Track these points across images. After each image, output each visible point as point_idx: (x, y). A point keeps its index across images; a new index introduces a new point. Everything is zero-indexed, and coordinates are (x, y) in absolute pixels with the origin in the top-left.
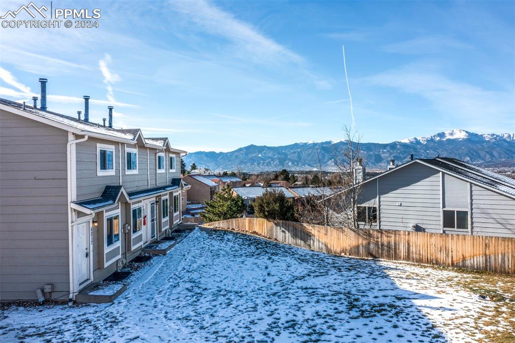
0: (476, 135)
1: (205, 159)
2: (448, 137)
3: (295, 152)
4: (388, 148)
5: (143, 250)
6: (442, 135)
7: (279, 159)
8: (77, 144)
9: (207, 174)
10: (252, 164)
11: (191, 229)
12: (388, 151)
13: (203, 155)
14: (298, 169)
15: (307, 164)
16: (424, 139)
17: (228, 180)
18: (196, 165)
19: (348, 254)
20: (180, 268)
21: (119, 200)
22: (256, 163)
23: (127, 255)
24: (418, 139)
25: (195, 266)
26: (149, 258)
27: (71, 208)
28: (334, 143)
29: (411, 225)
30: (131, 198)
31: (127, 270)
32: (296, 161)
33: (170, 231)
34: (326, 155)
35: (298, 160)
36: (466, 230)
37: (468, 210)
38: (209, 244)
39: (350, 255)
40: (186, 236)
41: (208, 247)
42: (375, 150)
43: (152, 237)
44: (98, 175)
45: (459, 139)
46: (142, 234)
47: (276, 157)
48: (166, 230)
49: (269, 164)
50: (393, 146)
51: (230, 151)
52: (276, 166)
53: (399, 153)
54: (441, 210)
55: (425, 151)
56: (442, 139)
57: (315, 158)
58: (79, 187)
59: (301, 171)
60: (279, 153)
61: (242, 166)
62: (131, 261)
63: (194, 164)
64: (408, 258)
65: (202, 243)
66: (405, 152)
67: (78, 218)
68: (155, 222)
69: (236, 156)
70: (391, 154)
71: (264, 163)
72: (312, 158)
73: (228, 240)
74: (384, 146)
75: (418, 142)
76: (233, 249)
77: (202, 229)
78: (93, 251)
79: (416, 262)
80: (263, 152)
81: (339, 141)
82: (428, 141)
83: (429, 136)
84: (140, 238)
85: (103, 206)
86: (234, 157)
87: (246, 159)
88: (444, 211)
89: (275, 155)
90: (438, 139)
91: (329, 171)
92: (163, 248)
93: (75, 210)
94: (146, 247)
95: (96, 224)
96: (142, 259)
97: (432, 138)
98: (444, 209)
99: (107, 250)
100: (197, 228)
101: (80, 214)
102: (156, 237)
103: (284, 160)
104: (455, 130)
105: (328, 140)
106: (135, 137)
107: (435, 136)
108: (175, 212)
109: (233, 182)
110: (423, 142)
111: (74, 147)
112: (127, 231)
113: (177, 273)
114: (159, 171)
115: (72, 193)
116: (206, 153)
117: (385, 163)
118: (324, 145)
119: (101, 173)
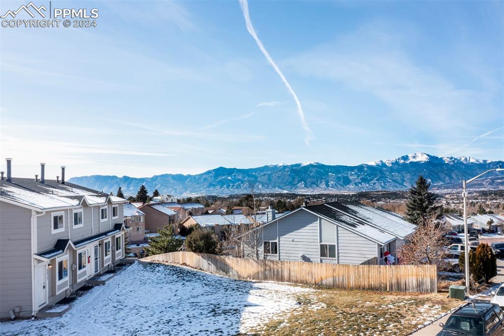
0: (437, 158)
1: (172, 182)
2: (412, 160)
3: (265, 175)
4: (356, 171)
5: (87, 281)
6: (405, 158)
7: (249, 181)
8: (38, 217)
9: (170, 201)
10: (221, 187)
11: (131, 263)
12: (356, 173)
13: (170, 178)
14: (268, 191)
15: (277, 186)
16: (389, 162)
17: (189, 207)
18: (159, 191)
19: (252, 278)
20: (113, 293)
21: (67, 249)
22: (225, 186)
23: (74, 286)
24: (384, 162)
25: (124, 291)
26: (91, 287)
27: (34, 258)
28: (303, 166)
29: (300, 255)
30: (76, 246)
31: (73, 296)
32: (266, 184)
33: (112, 265)
34: (296, 177)
35: (268, 182)
36: (334, 258)
37: (336, 244)
38: (141, 275)
39: (253, 279)
40: (125, 269)
41: (139, 277)
42: (343, 172)
43: (96, 272)
44: (52, 233)
45: (421, 161)
46: (86, 271)
47: (245, 179)
48: (109, 265)
49: (238, 187)
50: (360, 168)
51: (199, 174)
52: (246, 188)
53: (366, 176)
54: (319, 244)
55: (391, 173)
56: (406, 162)
57: (285, 181)
58: (38, 244)
59: (271, 194)
60: (249, 176)
61: (211, 189)
62: (77, 290)
63: (156, 191)
64: (289, 280)
65: (136, 275)
66: (372, 175)
67: (38, 263)
68: (98, 260)
69: (204, 179)
70: (358, 176)
71: (233, 186)
72: (282, 180)
73: (159, 271)
74: (352, 169)
75: (384, 165)
76: (159, 278)
77: (140, 263)
78: (48, 284)
79: (295, 282)
80: (233, 175)
81: (308, 163)
82: (393, 163)
83: (393, 159)
84: (85, 273)
85: (56, 255)
86: (203, 180)
87: (214, 181)
88: (321, 245)
89: (244, 178)
90: (402, 161)
91: (300, 193)
92: (103, 280)
93: (36, 259)
94: (90, 280)
95: (50, 267)
96: (86, 288)
97: (396, 161)
98: (321, 243)
99: (58, 283)
100: (136, 262)
101: (39, 261)
102: (99, 271)
103: (255, 182)
104: (417, 154)
105: (298, 163)
106: (80, 202)
107: (399, 159)
108: (117, 250)
109: (195, 209)
110: (388, 165)
111: (36, 219)
112: (74, 269)
113: (110, 297)
114: (102, 221)
115: (34, 249)
116: (173, 175)
117: (353, 185)
118: (294, 168)
119: (54, 232)
